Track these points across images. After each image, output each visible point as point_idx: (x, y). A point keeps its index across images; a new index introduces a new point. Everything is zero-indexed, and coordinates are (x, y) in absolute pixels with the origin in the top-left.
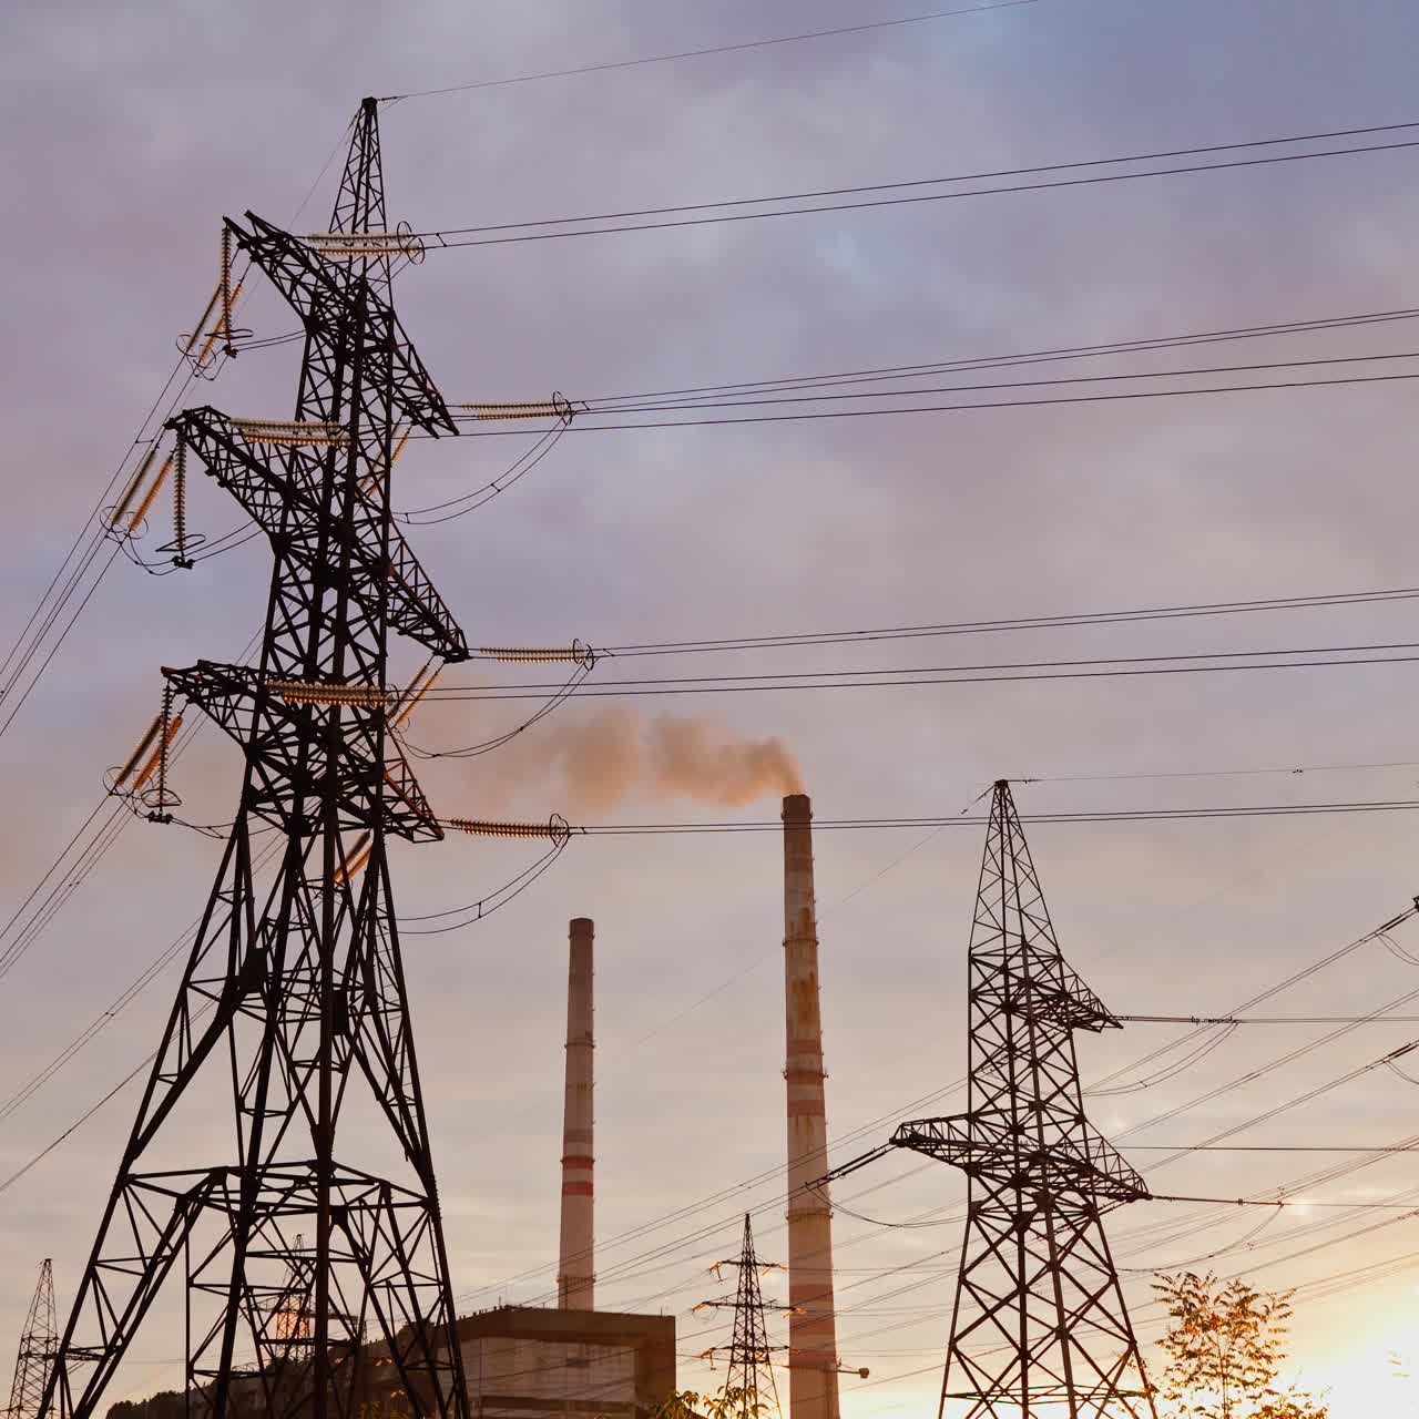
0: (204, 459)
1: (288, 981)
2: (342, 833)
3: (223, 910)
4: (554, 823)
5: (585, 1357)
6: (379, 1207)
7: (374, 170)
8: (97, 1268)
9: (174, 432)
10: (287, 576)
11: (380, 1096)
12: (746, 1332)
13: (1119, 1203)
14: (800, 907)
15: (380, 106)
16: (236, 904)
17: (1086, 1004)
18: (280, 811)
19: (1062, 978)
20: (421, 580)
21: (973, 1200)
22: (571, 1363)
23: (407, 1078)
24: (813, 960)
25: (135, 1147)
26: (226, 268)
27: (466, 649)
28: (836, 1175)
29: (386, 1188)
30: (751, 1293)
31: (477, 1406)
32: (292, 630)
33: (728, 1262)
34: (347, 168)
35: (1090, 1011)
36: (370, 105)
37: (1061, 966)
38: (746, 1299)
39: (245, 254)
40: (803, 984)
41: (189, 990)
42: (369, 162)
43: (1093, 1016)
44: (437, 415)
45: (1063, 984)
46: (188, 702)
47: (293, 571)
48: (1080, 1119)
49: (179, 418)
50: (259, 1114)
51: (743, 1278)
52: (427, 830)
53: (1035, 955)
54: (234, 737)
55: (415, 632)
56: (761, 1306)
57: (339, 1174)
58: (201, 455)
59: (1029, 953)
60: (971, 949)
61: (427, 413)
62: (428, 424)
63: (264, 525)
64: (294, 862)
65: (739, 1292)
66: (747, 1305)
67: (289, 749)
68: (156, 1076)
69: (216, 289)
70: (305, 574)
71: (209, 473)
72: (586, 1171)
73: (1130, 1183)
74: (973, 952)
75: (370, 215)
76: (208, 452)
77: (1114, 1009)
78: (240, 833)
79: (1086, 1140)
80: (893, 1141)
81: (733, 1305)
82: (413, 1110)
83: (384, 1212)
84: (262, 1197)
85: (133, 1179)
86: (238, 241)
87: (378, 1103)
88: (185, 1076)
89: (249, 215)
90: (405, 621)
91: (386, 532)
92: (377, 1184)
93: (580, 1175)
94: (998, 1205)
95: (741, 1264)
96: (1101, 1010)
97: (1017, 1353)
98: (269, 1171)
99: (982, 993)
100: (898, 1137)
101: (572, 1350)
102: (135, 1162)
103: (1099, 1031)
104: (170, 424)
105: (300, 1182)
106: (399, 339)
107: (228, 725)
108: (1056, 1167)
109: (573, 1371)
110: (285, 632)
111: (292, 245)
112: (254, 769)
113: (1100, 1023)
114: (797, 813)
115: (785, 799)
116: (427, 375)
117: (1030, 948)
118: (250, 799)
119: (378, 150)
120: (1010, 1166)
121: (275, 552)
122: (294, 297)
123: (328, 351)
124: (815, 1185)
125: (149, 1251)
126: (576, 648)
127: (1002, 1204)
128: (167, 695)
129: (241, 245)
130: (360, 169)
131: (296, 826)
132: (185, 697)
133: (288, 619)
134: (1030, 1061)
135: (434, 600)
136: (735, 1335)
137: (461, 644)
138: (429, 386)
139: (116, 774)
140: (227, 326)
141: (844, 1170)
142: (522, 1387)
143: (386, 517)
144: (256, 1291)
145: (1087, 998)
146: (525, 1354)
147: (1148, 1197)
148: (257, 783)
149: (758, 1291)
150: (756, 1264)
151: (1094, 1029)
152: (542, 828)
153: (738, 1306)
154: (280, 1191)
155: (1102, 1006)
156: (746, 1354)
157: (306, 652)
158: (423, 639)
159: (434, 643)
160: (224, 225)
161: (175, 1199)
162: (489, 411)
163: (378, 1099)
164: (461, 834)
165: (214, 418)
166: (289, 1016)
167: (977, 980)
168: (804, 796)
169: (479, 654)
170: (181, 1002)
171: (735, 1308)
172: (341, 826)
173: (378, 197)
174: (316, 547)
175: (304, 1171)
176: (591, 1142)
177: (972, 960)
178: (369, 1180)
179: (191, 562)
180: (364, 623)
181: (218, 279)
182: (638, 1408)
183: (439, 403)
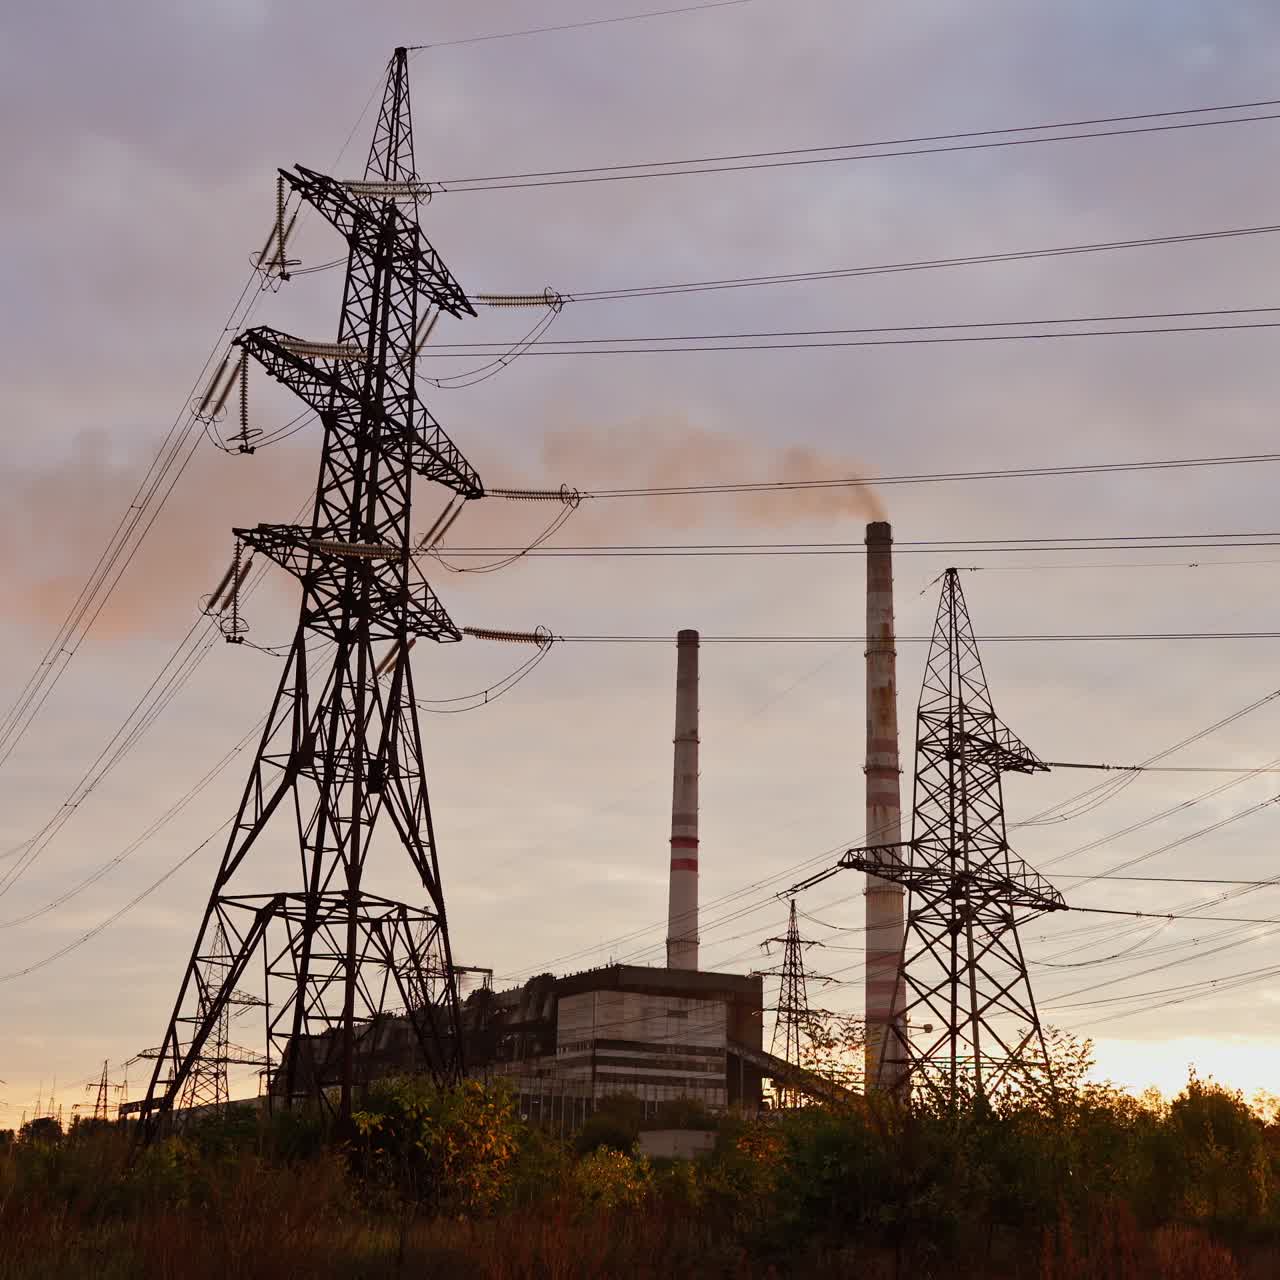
0: (265, 365)
1: (336, 757)
2: (372, 643)
3: (287, 702)
4: (539, 633)
5: (684, 1009)
6: (398, 920)
7: (403, 108)
8: (197, 962)
9: (240, 347)
10: (336, 444)
11: (404, 839)
12: (790, 997)
13: (1041, 912)
14: (882, 622)
15: (408, 52)
16: (297, 697)
17: (1016, 752)
18: (333, 627)
19: (994, 731)
20: (442, 438)
21: (912, 909)
22: (671, 1014)
23: (423, 825)
24: (891, 670)
25: (223, 877)
26: (281, 211)
27: (482, 490)
28: (800, 888)
29: (403, 908)
30: (795, 965)
31: (591, 1047)
32: (340, 485)
33: (776, 939)
34: (383, 108)
35: (1021, 758)
36: (401, 53)
37: (994, 723)
38: (791, 970)
39: (297, 194)
40: (882, 690)
41: (261, 761)
42: (400, 102)
43: (1021, 763)
44: (458, 303)
45: (995, 737)
46: (255, 551)
47: (340, 440)
48: (1003, 846)
49: (243, 336)
50: (319, 850)
51: (789, 952)
52: (447, 634)
53: (969, 713)
54: (295, 574)
55: (441, 478)
56: (803, 976)
57: (364, 899)
58: (262, 362)
59: (965, 711)
60: (919, 707)
61: (451, 301)
62: (453, 309)
63: (315, 407)
64: (341, 663)
65: (785, 965)
66: (791, 974)
67: (338, 580)
68: (238, 825)
69: (272, 231)
70: (350, 441)
71: (269, 373)
72: (692, 850)
73: (1049, 897)
74: (921, 710)
75: (399, 149)
76: (268, 359)
77: (1042, 756)
78: (299, 643)
79: (1007, 863)
80: (841, 864)
81: (780, 974)
82: (427, 851)
83: (401, 924)
84: (321, 912)
85: (224, 900)
86: (291, 185)
87: (403, 844)
88: (259, 825)
89: (297, 167)
90: (433, 470)
91: (411, 406)
92: (396, 906)
93: (685, 853)
94: (935, 913)
95: (787, 941)
96: (1030, 758)
97: (947, 1029)
98: (324, 896)
99: (927, 744)
100: (846, 860)
101: (672, 1003)
102: (223, 887)
103: (1031, 773)
104: (237, 342)
105: (339, 904)
106: (423, 246)
107: (288, 564)
108: (977, 885)
109: (674, 1020)
110: (334, 487)
111: (333, 187)
112: (310, 595)
113: (1029, 767)
114: (879, 538)
115: (869, 526)
116: (448, 273)
117: (966, 708)
118: (307, 618)
119: (408, 92)
120: (947, 883)
121: (325, 426)
122: (339, 221)
123: (368, 260)
124: (785, 895)
125: (236, 952)
126: (564, 491)
127: (939, 913)
128: (238, 549)
129: (294, 188)
130: (394, 108)
131: (343, 637)
132: (252, 548)
133: (336, 478)
134: (961, 801)
135: (454, 454)
136: (781, 999)
137: (478, 486)
138: (450, 281)
139: (208, 599)
140: (282, 256)
141: (807, 884)
142: (629, 1033)
143: (411, 395)
144: (316, 978)
145: (1018, 747)
146: (632, 1005)
147: (1065, 908)
148: (312, 606)
149: (801, 964)
150: (799, 941)
151: (1027, 771)
152: (530, 636)
153: (783, 975)
154: (327, 908)
155: (1031, 753)
156: (789, 1015)
157: (351, 501)
158: (448, 483)
159: (457, 486)
160: (279, 175)
161: (255, 912)
162: (497, 301)
163: (403, 841)
164: (472, 637)
165: (269, 334)
166: (337, 779)
167: (924, 732)
168: (885, 523)
169: (491, 493)
170: (256, 770)
171: (781, 977)
172: (371, 637)
173: (407, 130)
174: (359, 421)
175: (340, 897)
176: (696, 824)
177: (920, 716)
178: (389, 903)
179: (253, 449)
180: (392, 481)
181: (274, 219)
182: (729, 1053)
183: (459, 293)
